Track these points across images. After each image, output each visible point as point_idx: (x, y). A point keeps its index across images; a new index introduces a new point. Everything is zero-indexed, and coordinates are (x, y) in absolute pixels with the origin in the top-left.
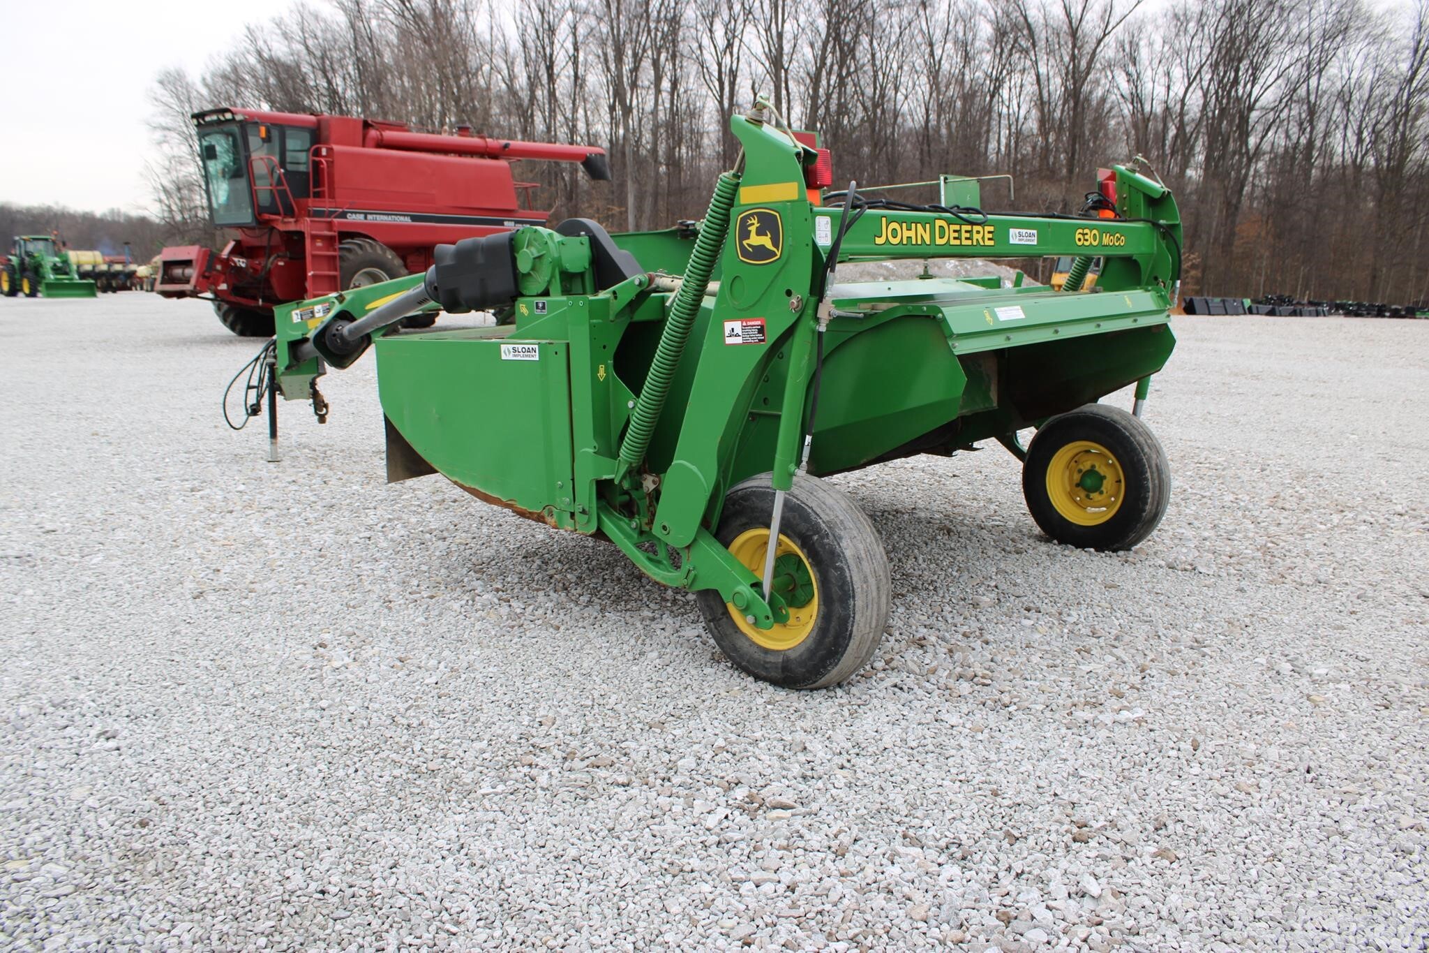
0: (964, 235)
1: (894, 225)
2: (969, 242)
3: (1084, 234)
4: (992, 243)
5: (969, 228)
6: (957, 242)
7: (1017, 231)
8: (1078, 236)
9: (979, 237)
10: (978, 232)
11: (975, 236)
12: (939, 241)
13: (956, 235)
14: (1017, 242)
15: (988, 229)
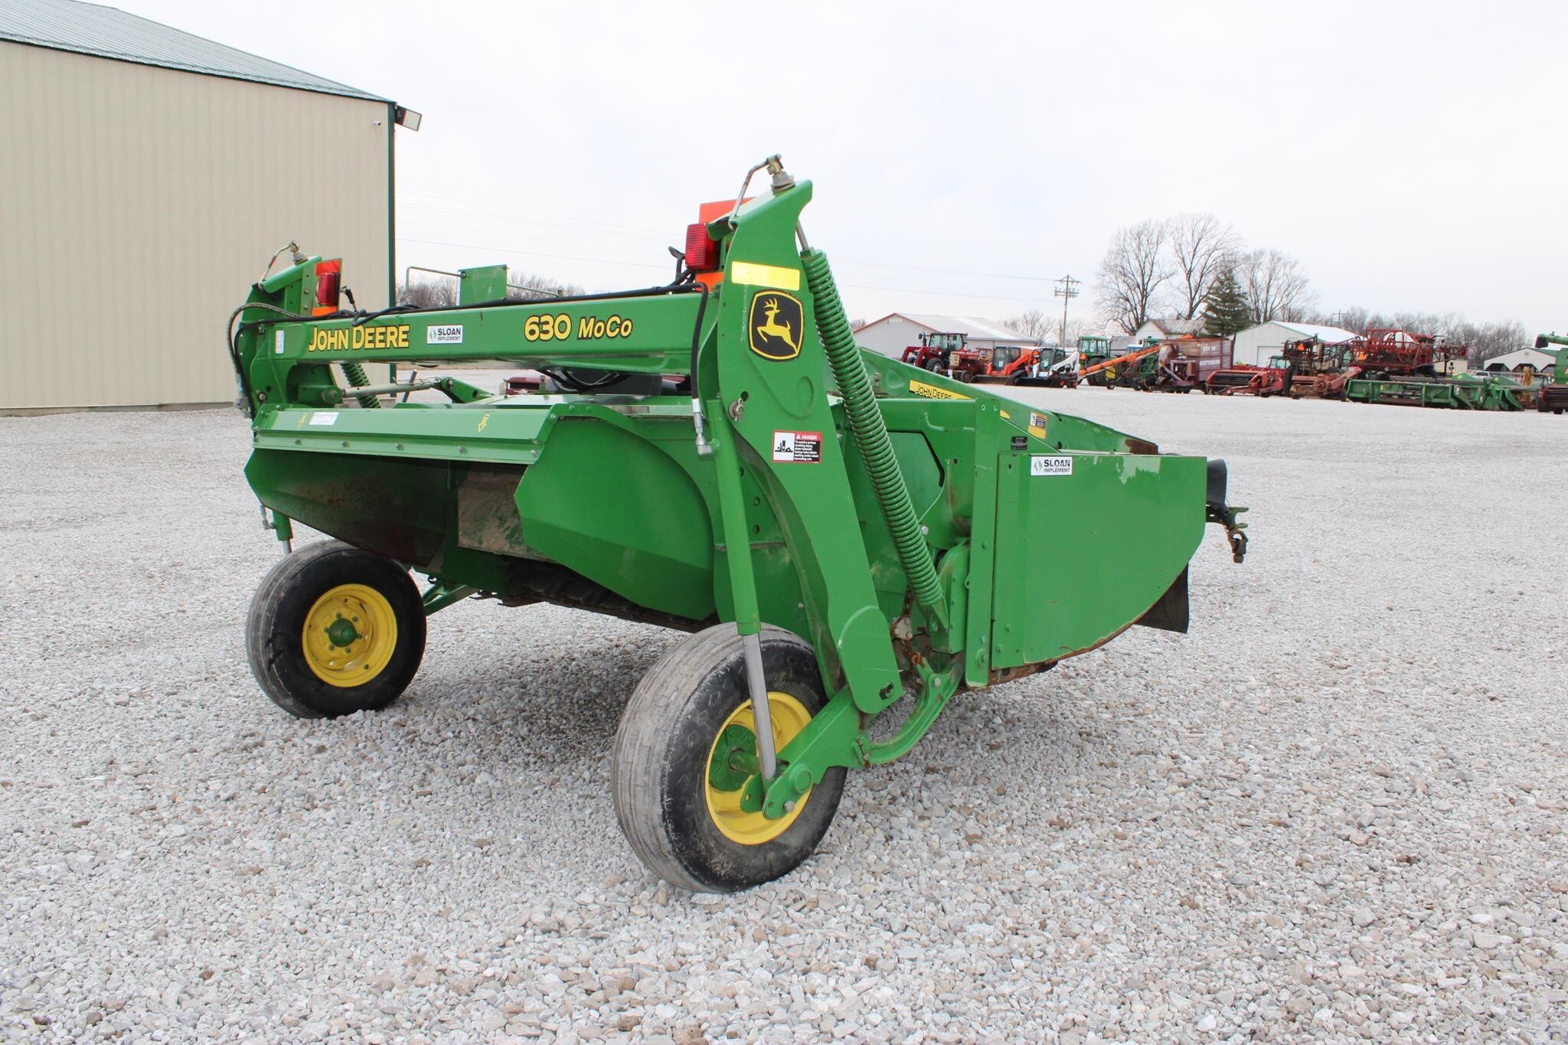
0: (379, 338)
1: (323, 333)
2: (382, 345)
3: (539, 324)
4: (406, 344)
5: (383, 330)
6: (371, 346)
7: (436, 328)
8: (528, 328)
9: (393, 338)
10: (392, 333)
11: (390, 338)
12: (356, 346)
13: (371, 338)
14: (436, 341)
15: (403, 329)
